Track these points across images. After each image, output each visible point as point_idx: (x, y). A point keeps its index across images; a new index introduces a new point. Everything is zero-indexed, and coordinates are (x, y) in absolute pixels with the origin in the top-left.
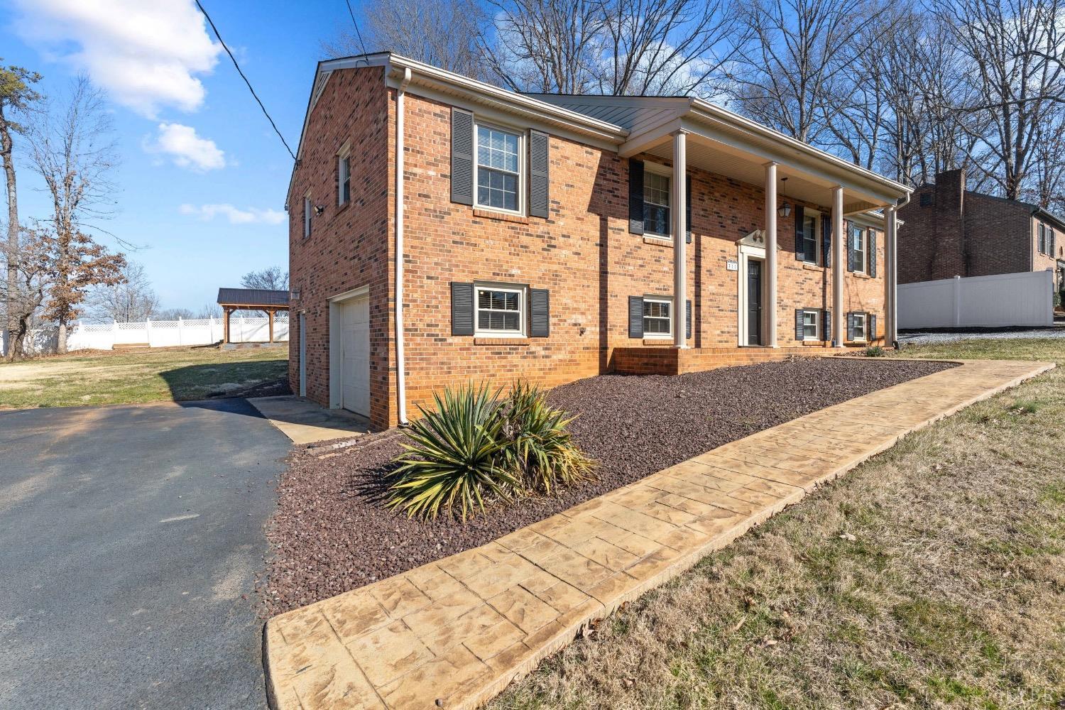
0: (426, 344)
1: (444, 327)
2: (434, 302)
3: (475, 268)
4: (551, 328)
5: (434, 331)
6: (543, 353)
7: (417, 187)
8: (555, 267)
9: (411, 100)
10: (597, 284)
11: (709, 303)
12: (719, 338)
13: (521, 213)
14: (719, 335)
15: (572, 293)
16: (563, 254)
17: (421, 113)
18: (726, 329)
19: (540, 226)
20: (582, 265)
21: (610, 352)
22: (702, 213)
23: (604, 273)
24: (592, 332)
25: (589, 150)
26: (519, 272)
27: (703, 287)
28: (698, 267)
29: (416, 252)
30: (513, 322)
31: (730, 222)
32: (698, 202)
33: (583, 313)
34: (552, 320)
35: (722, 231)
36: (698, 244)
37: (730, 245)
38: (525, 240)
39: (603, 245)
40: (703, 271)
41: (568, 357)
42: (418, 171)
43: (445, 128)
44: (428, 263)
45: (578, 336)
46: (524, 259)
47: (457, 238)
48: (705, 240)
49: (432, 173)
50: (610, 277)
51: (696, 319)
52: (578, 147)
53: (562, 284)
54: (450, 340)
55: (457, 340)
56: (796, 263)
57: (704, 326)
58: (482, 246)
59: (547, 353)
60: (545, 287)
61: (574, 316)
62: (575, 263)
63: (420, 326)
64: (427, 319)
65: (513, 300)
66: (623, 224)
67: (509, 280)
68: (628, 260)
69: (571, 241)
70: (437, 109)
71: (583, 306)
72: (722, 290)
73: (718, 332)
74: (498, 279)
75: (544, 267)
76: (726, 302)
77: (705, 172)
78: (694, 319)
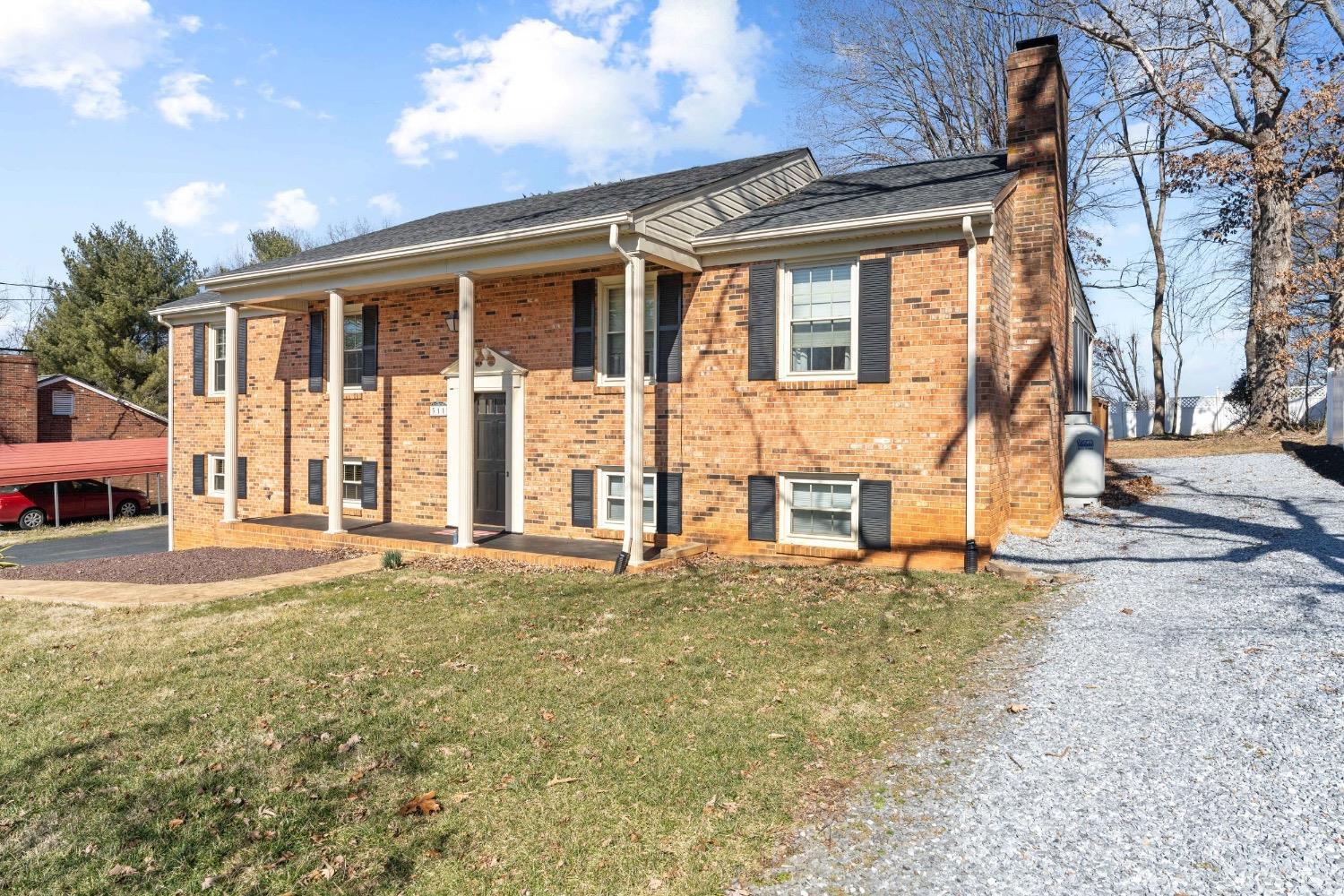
0: (183, 500)
1: (190, 489)
2: (186, 470)
3: (206, 442)
4: (249, 491)
5: (186, 491)
7: (179, 390)
8: (252, 436)
9: (175, 330)
10: (282, 449)
11: (406, 464)
12: (419, 512)
14: (418, 508)
15: (263, 459)
17: (181, 336)
18: (430, 500)
19: (242, 402)
20: (271, 432)
22: (394, 347)
23: (288, 437)
24: (279, 496)
27: (394, 443)
28: (388, 417)
31: (436, 348)
32: (388, 334)
33: (271, 478)
34: (249, 484)
35: (423, 365)
36: (388, 388)
37: (432, 382)
39: (287, 410)
40: (395, 423)
42: (180, 378)
44: (183, 442)
45: (266, 499)
48: (397, 381)
49: (186, 377)
50: (293, 441)
51: (385, 485)
52: (269, 319)
53: (256, 451)
54: (193, 497)
55: (196, 498)
56: (576, 388)
57: (395, 495)
58: (209, 424)
60: (244, 455)
61: (265, 481)
62: (267, 431)
63: (180, 486)
64: (183, 483)
66: (304, 384)
68: (310, 421)
69: (263, 410)
71: (271, 471)
72: (421, 446)
73: (418, 504)
74: (218, 450)
75: (244, 437)
76: (428, 463)
77: (396, 292)
78: (380, 484)
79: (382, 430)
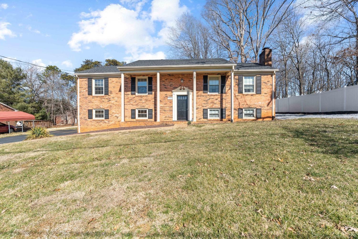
0: (84, 121)
1: (87, 118)
2: (85, 113)
3: (93, 106)
5: (85, 118)
6: (108, 122)
7: (82, 94)
9: (81, 79)
11: (161, 109)
12: (165, 119)
13: (103, 95)
14: (164, 118)
15: (115, 110)
16: (113, 102)
17: (83, 81)
18: (168, 116)
19: (107, 97)
24: (120, 118)
25: (119, 78)
26: (102, 106)
28: (155, 100)
29: (82, 105)
31: (169, 86)
32: (155, 83)
34: (110, 116)
35: (165, 89)
36: (155, 94)
37: (169, 93)
38: (103, 100)
41: (114, 123)
42: (82, 91)
43: (87, 82)
44: (84, 106)
45: (116, 119)
46: (103, 104)
47: (89, 101)
49: (84, 91)
50: (126, 105)
51: (155, 114)
52: (117, 78)
53: (112, 108)
54: (88, 120)
56: (204, 94)
58: (94, 102)
59: (109, 122)
60: (108, 109)
61: (115, 115)
63: (83, 117)
64: (84, 116)
66: (129, 93)
67: (100, 108)
68: (131, 101)
70: (85, 79)
71: (118, 112)
72: (165, 106)
73: (165, 117)
74: (98, 108)
75: (108, 105)
76: (167, 109)
78: (153, 113)
79: (154, 102)
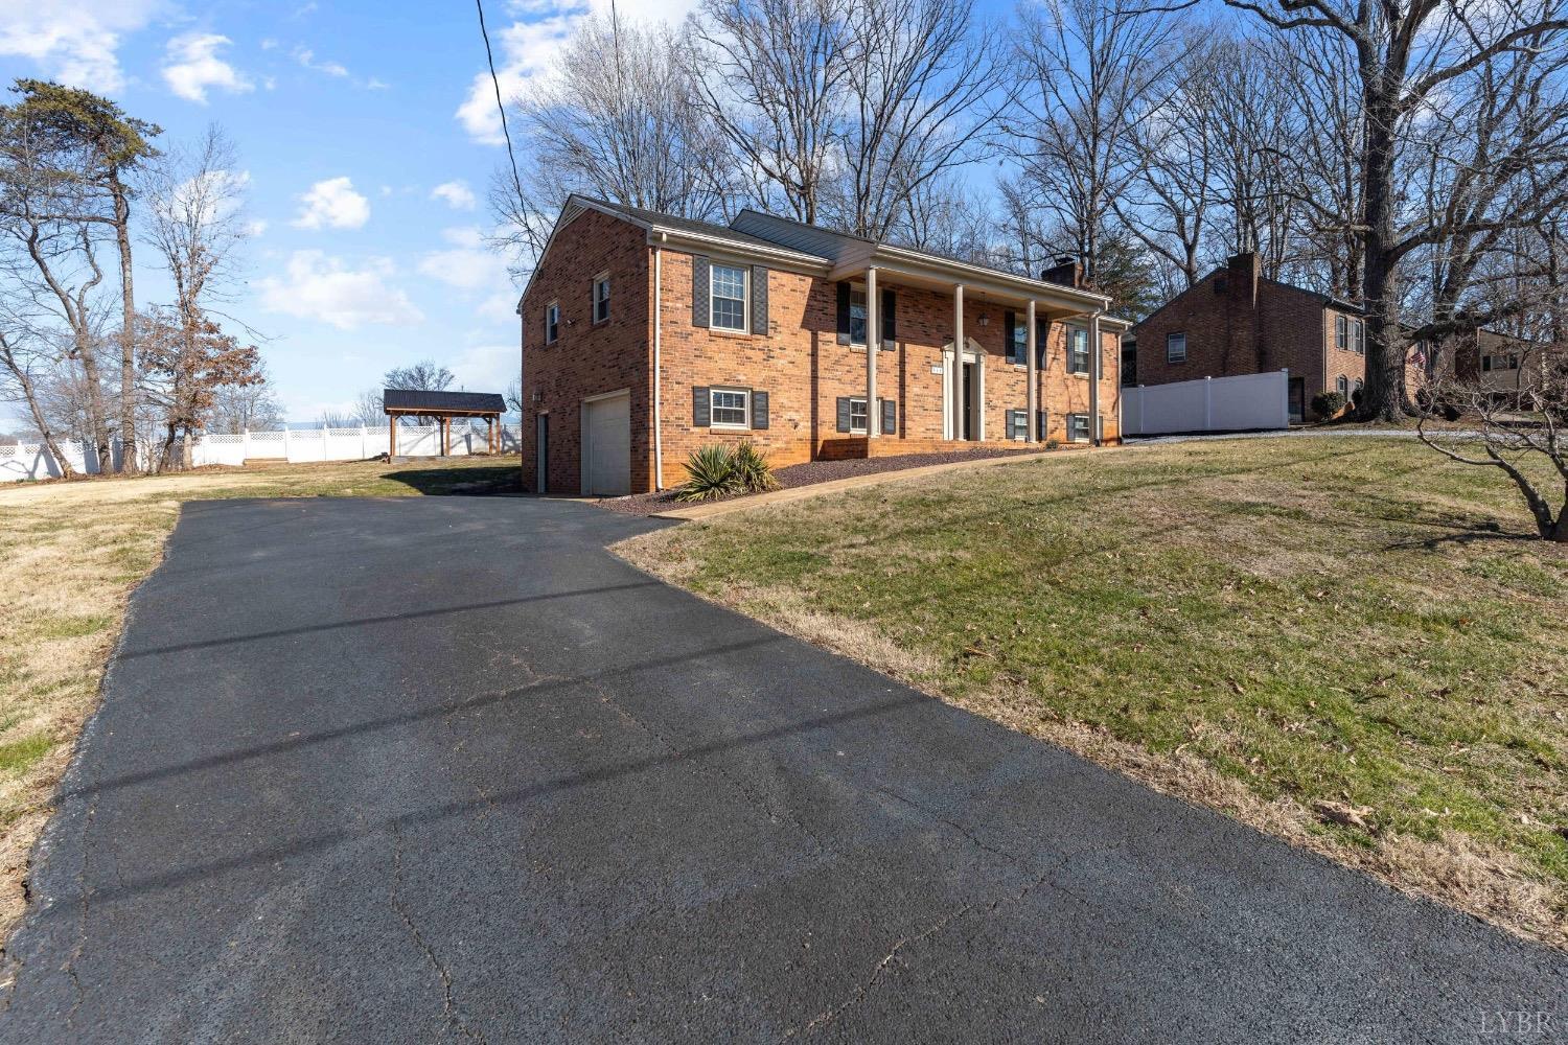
0: (674, 432)
1: (688, 420)
2: (681, 401)
3: (710, 376)
4: (770, 423)
5: (680, 422)
6: (764, 442)
7: (669, 316)
8: (774, 374)
9: (665, 253)
10: (808, 387)
11: (915, 404)
13: (745, 332)
14: (923, 432)
15: (787, 394)
16: (780, 363)
17: (672, 262)
18: (931, 427)
19: (762, 342)
20: (796, 372)
21: (820, 443)
22: (906, 324)
23: (814, 378)
24: (804, 427)
25: (802, 277)
26: (745, 378)
27: (907, 389)
28: (903, 371)
29: (668, 365)
30: (739, 417)
31: (935, 331)
32: (902, 314)
33: (797, 411)
34: (771, 416)
35: (926, 339)
36: (902, 351)
37: (935, 352)
38: (749, 353)
39: (814, 355)
40: (908, 375)
41: (784, 446)
42: (668, 304)
43: (689, 271)
44: (677, 372)
45: (793, 429)
46: (747, 369)
47: (697, 353)
48: (909, 347)
49: (679, 305)
50: (820, 381)
51: (901, 417)
52: (793, 276)
53: (779, 387)
54: (692, 429)
55: (697, 430)
56: (1006, 367)
57: (908, 424)
58: (716, 358)
59: (767, 442)
60: (765, 390)
61: (789, 414)
62: (790, 370)
63: (672, 418)
64: (676, 415)
65: (741, 399)
66: (832, 336)
67: (736, 384)
68: (836, 367)
69: (786, 352)
70: (683, 257)
71: (796, 405)
72: (926, 392)
73: (923, 429)
74: (728, 383)
75: (765, 374)
76: (930, 402)
77: (908, 288)
78: (898, 417)
79: (898, 379)
